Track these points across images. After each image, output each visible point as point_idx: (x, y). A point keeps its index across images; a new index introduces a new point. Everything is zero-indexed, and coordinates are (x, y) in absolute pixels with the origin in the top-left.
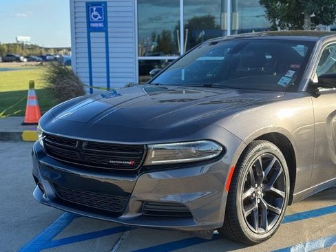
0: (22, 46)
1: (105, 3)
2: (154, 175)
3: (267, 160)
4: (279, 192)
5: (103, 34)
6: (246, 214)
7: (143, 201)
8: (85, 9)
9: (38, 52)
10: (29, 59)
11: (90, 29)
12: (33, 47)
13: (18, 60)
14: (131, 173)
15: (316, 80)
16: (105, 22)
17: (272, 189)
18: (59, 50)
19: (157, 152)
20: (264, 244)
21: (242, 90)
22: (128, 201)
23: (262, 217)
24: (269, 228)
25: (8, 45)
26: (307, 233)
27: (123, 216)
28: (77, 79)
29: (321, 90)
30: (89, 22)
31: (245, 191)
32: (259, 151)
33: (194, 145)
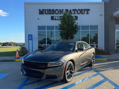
0: (13, 43)
1: (32, 35)
2: (49, 69)
3: (70, 65)
4: (72, 71)
5: (32, 41)
6: (67, 76)
7: (47, 75)
8: (28, 36)
9: (16, 44)
10: (14, 45)
11: (29, 40)
12: (15, 43)
13: (12, 45)
14: (44, 69)
15: (77, 49)
16: (32, 38)
17: (71, 71)
18: (20, 43)
19: (50, 64)
20: (70, 82)
21: (64, 51)
22: (43, 75)
23: (70, 77)
24: (71, 79)
25: (10, 43)
26: (77, 79)
27: (42, 78)
28: (26, 49)
29: (78, 51)
30: (29, 38)
31: (67, 71)
32: (69, 63)
33: (57, 63)
